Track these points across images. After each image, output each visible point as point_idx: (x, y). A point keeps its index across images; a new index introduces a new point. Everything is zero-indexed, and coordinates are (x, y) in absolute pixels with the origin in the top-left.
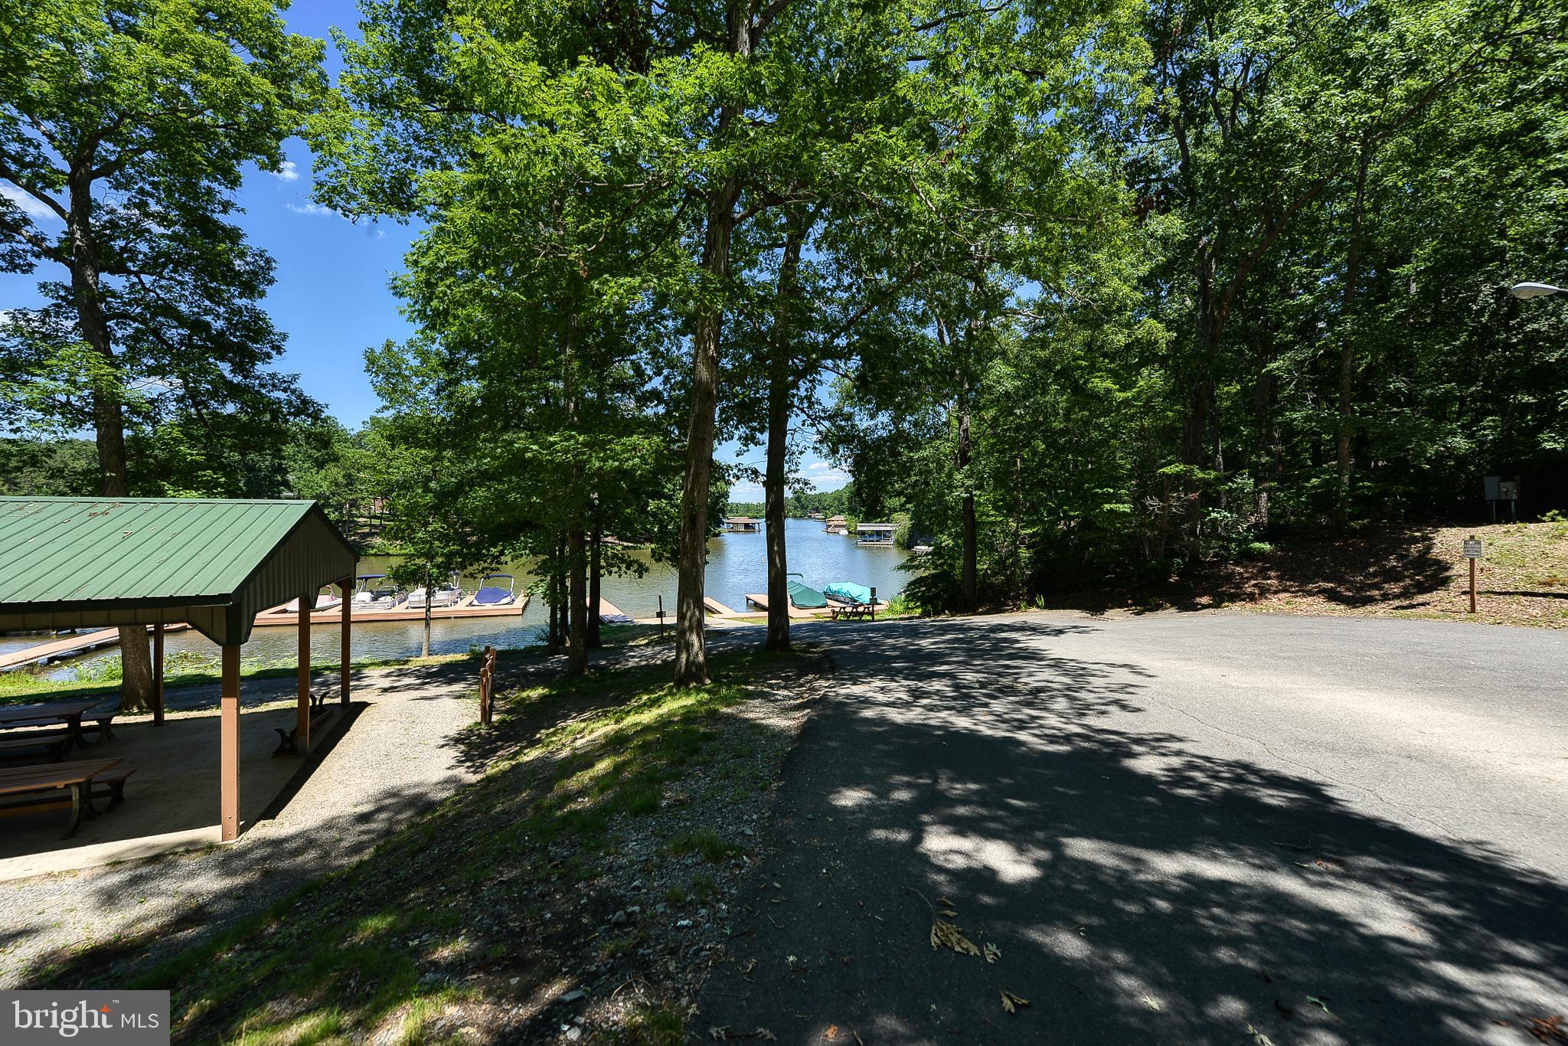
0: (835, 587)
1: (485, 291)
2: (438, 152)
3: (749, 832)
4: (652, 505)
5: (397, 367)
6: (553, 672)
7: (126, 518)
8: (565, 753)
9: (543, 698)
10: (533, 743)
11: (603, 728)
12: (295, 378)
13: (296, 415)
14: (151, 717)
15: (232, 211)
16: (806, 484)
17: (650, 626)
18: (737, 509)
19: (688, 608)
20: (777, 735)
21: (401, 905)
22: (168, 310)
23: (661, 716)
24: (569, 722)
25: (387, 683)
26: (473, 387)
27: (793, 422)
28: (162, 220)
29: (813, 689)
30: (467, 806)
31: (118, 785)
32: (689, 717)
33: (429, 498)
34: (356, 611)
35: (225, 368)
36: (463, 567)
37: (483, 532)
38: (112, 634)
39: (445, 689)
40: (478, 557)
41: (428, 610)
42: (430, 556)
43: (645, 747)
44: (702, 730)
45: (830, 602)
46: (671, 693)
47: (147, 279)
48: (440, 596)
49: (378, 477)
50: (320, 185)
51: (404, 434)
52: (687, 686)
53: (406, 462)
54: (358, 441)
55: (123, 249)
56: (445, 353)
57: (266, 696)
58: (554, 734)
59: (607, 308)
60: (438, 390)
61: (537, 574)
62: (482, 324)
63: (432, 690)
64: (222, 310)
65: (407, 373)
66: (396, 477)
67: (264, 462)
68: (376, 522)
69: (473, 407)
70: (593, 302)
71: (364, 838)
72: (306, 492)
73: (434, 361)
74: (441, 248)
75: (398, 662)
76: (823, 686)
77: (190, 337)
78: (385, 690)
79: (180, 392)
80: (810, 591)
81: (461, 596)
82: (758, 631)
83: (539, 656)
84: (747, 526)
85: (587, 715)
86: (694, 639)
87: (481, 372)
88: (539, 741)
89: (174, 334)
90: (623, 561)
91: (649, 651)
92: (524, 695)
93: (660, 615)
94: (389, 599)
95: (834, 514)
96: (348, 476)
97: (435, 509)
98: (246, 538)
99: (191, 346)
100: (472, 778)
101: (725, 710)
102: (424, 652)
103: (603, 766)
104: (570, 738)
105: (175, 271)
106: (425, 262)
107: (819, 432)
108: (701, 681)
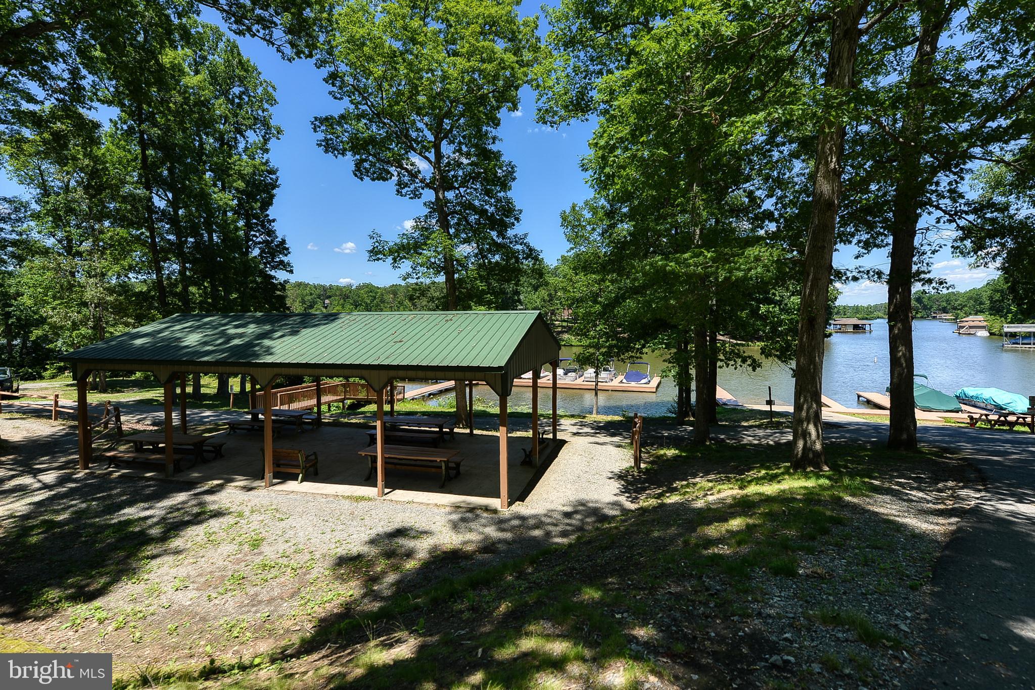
0: (971, 392)
1: (640, 154)
2: (605, 64)
3: (903, 627)
4: (763, 309)
5: (579, 220)
6: (682, 439)
7: (458, 323)
8: (700, 504)
9: (676, 458)
10: (673, 490)
11: (728, 492)
12: (526, 235)
13: (526, 258)
14: (468, 431)
15: (497, 142)
16: (941, 283)
17: (760, 412)
18: (844, 311)
19: (806, 400)
20: (918, 537)
21: (605, 585)
22: (471, 206)
23: (784, 491)
24: (698, 480)
25: (575, 429)
26: (625, 228)
27: (925, 220)
28: (468, 155)
29: (958, 498)
30: (631, 525)
31: (458, 465)
32: (810, 497)
33: (598, 307)
34: (559, 382)
35: (494, 234)
36: (618, 355)
37: (631, 332)
38: (452, 383)
39: (609, 439)
40: (628, 349)
41: (597, 385)
42: (597, 347)
43: (771, 516)
44: (828, 513)
45: (964, 407)
46: (787, 472)
47: (462, 190)
48: (603, 375)
49: (568, 295)
50: (540, 110)
51: (582, 265)
52: (805, 469)
53: (584, 283)
54: (555, 273)
55: (453, 176)
56: (608, 206)
57: (515, 428)
58: (687, 486)
59: (734, 145)
60: (603, 233)
61: (670, 362)
62: (635, 180)
63: (602, 438)
64: (493, 200)
65: (584, 224)
66: (578, 295)
67: (510, 288)
68: (565, 324)
69: (625, 242)
70: (722, 143)
71: (569, 528)
72: (529, 306)
73: (601, 213)
74: (612, 130)
75: (579, 416)
76: (971, 497)
77: (479, 220)
78: (575, 434)
79: (476, 251)
80: (937, 395)
81: (615, 376)
82: (876, 428)
83: (670, 424)
84: (856, 327)
85: (712, 477)
86: (812, 429)
87: (631, 216)
88: (676, 489)
89: (473, 218)
90: (738, 356)
91: (761, 433)
92: (662, 452)
93: (770, 403)
94: (573, 374)
95: (968, 314)
96: (550, 295)
97: (601, 315)
98: (508, 334)
99: (480, 224)
100: (633, 506)
101: (848, 498)
102: (594, 412)
103: (736, 523)
104: (702, 493)
105: (473, 183)
106: (602, 142)
107: (959, 228)
108: (818, 466)
